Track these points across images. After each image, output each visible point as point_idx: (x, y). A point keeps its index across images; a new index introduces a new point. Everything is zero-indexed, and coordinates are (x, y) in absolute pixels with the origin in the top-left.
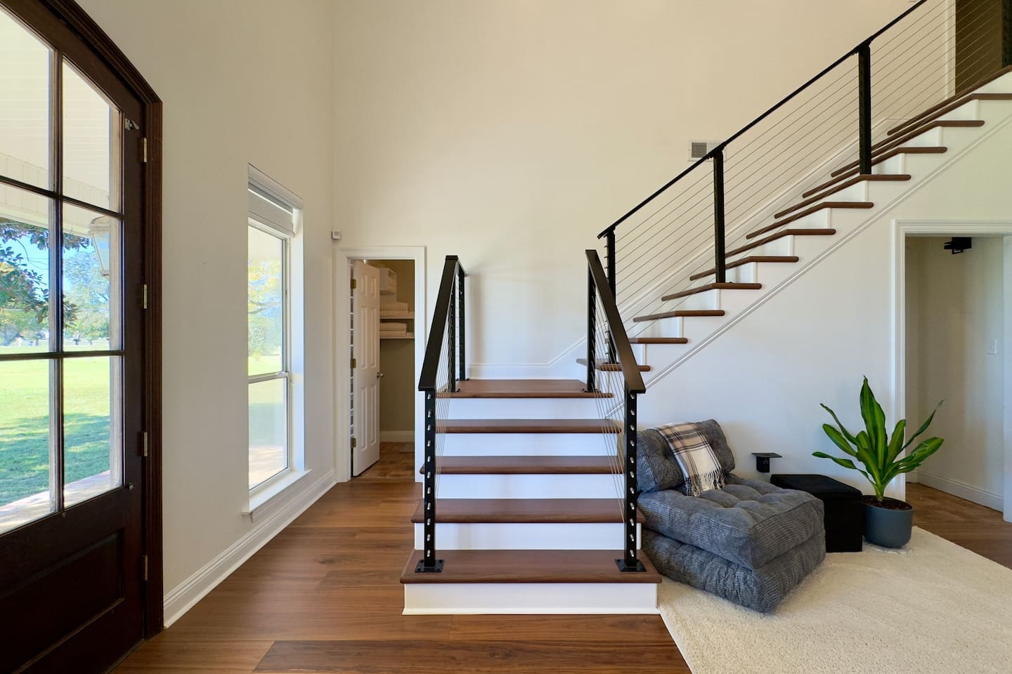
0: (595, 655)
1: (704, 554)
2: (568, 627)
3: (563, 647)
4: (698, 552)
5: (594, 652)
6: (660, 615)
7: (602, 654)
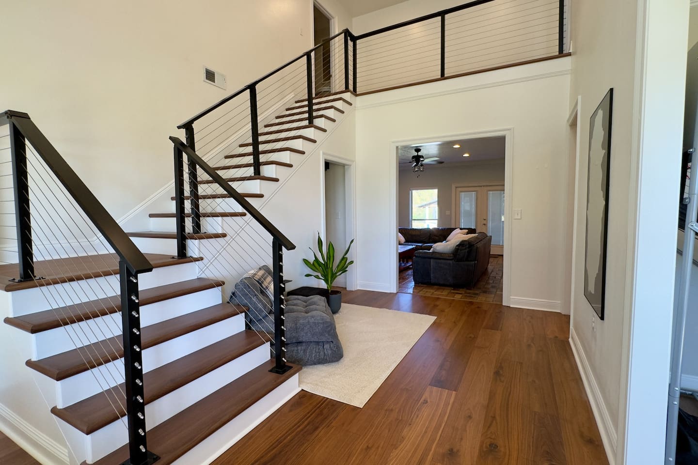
0: (305, 430)
1: (304, 344)
2: (271, 430)
3: (285, 441)
4: (301, 344)
5: (302, 430)
6: (302, 390)
7: (308, 427)
